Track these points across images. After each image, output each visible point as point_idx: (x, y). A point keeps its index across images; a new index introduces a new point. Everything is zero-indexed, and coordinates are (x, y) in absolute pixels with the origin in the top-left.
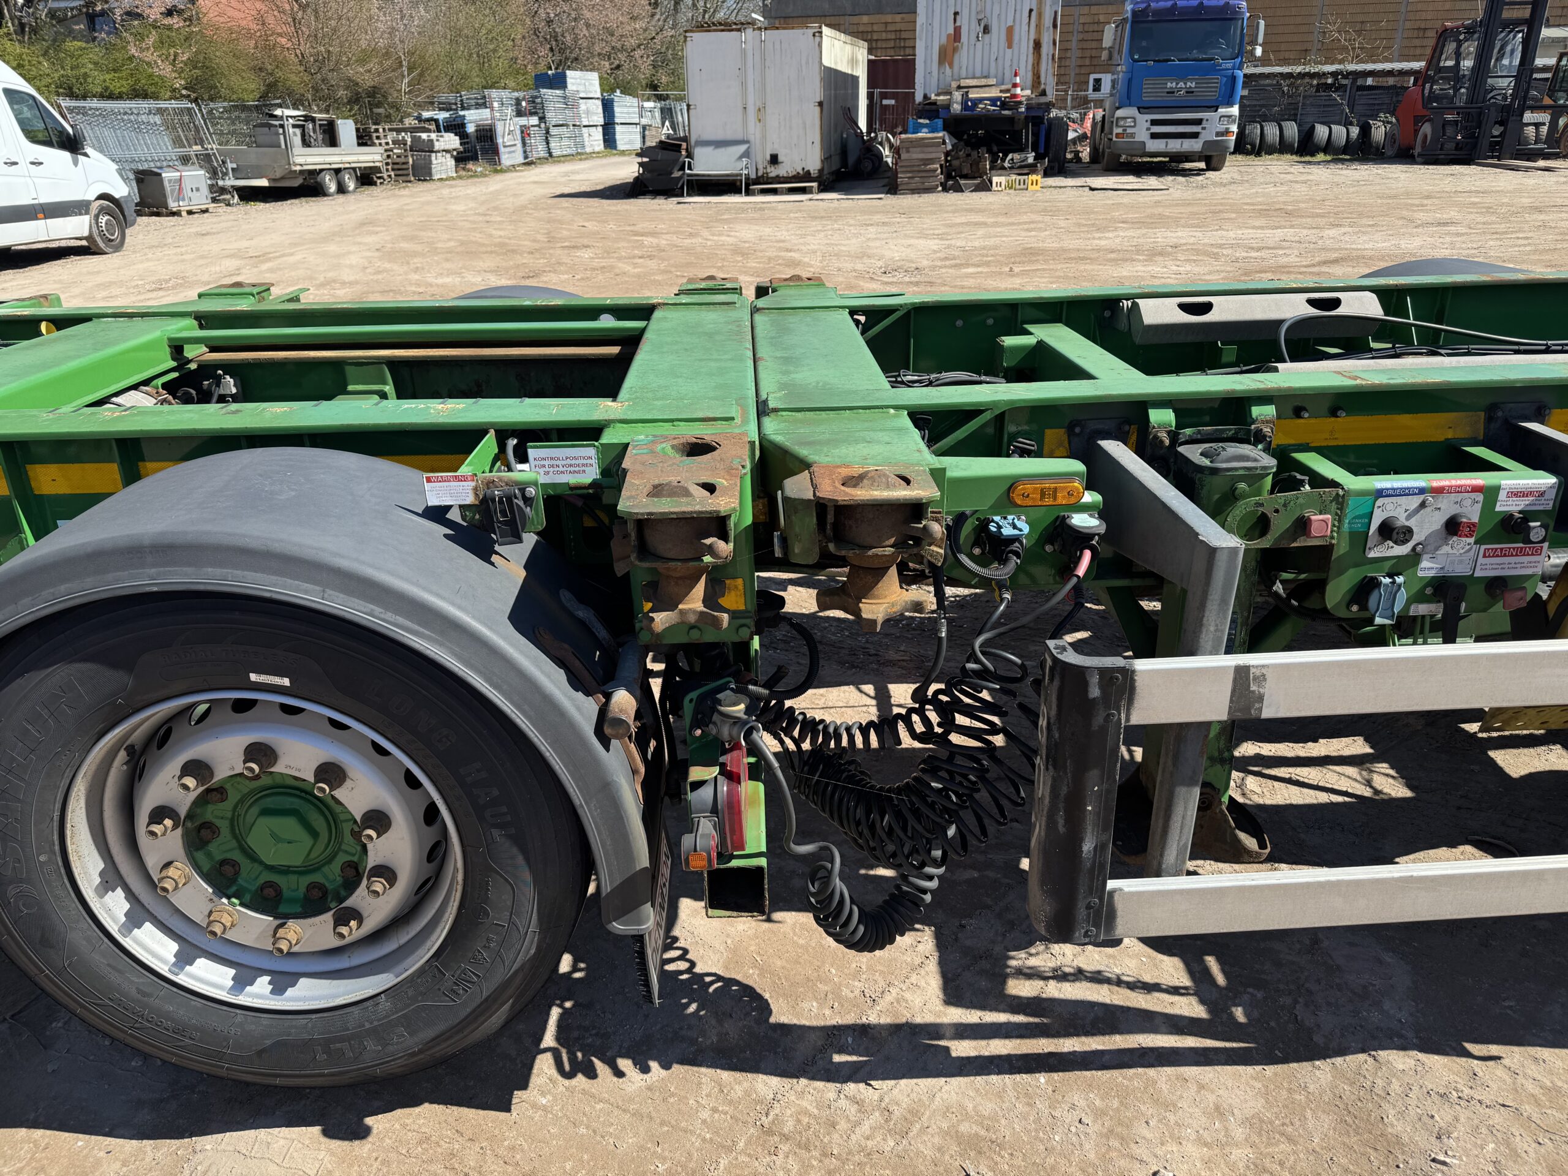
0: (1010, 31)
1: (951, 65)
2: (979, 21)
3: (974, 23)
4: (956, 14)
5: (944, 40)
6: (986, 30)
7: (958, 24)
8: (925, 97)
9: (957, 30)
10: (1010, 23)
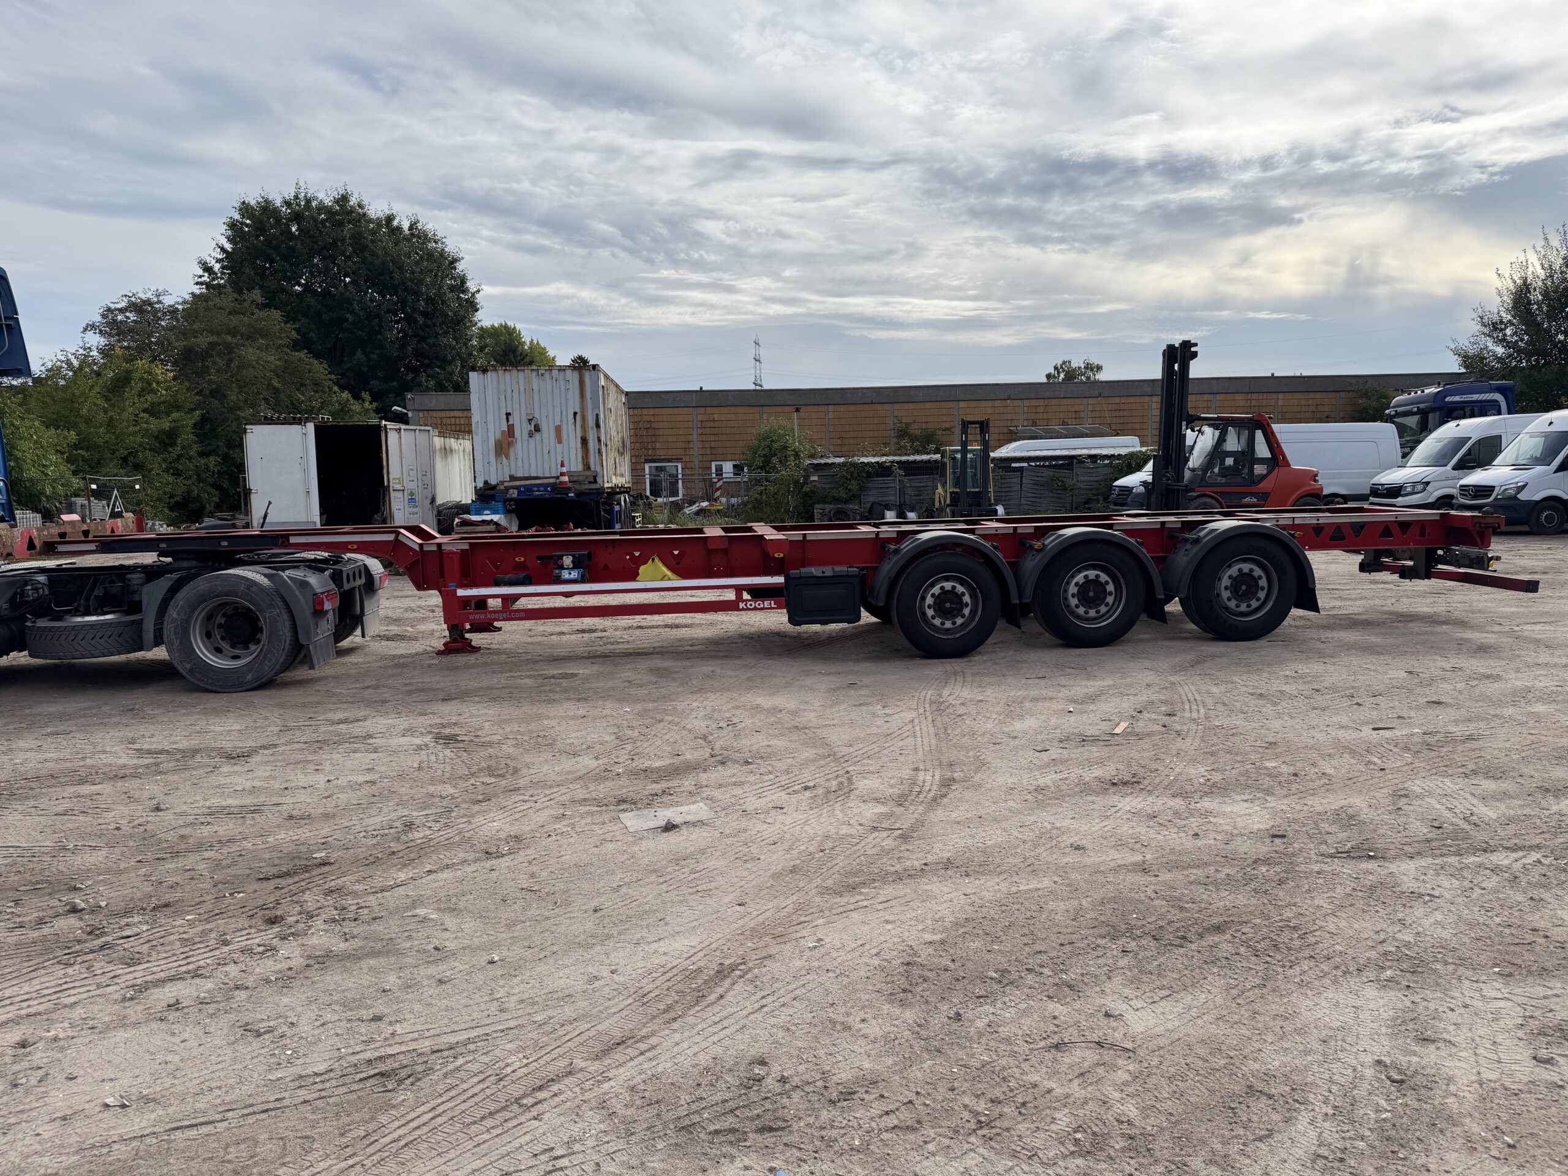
0: (558, 429)
1: (507, 457)
2: (530, 421)
3: (525, 423)
4: (508, 414)
5: (499, 435)
6: (537, 429)
7: (511, 422)
8: (486, 483)
9: (511, 429)
10: (558, 423)
